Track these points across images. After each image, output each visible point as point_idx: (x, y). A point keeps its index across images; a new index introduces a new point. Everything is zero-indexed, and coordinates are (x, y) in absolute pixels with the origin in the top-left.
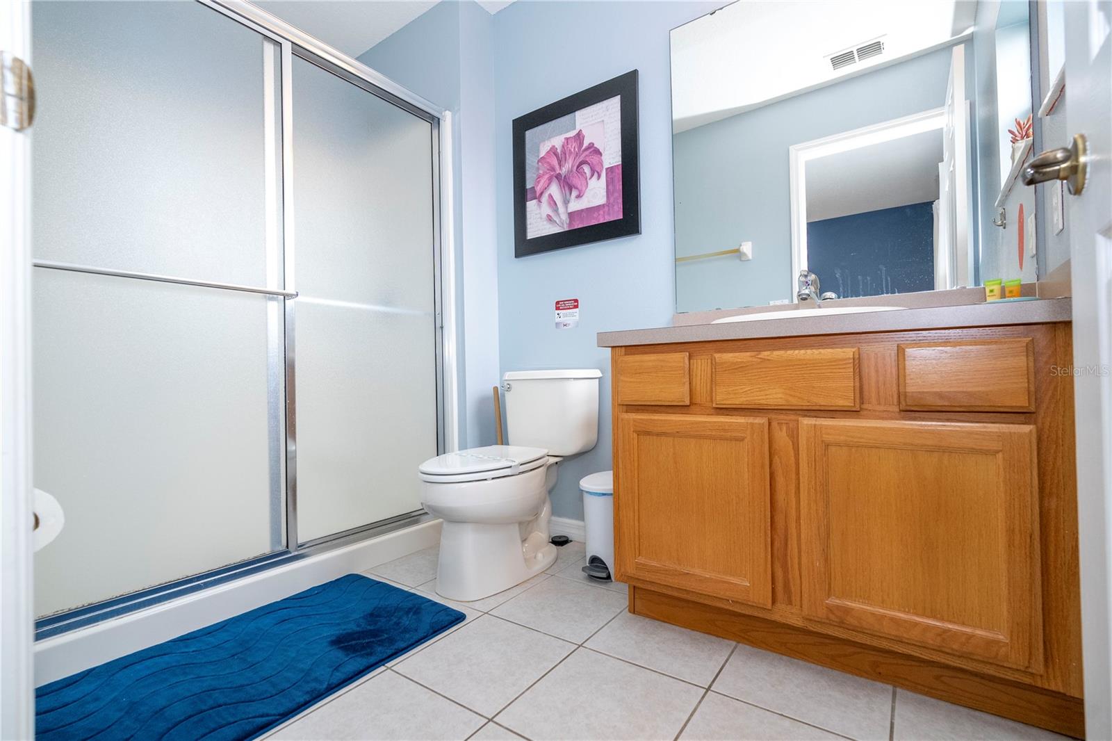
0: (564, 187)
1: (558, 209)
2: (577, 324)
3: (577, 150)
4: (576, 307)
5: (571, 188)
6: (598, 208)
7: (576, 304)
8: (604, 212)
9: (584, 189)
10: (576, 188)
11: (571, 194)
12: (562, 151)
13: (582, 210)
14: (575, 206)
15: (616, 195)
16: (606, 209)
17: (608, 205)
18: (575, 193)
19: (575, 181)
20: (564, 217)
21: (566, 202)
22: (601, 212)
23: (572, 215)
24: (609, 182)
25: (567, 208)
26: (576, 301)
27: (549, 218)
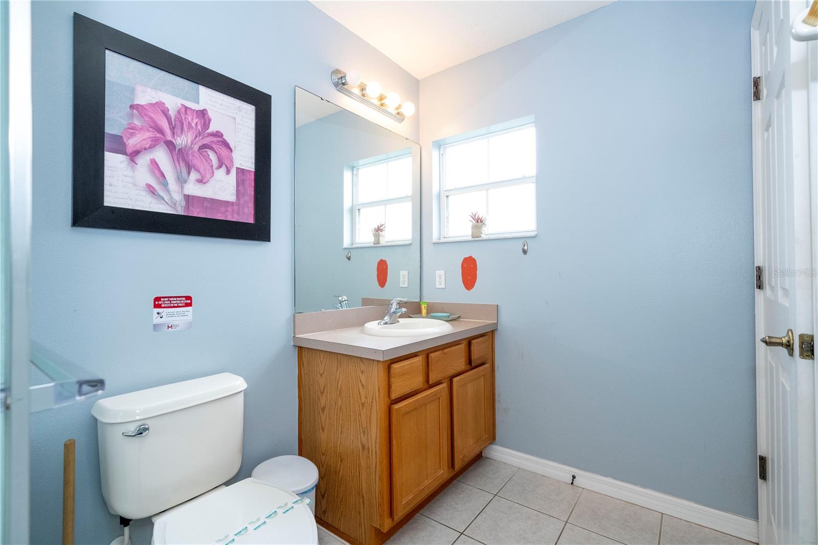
0: (179, 162)
1: (168, 184)
2: (190, 325)
3: (199, 127)
4: (190, 305)
5: (189, 168)
6: (227, 203)
7: (189, 301)
8: (233, 210)
9: (208, 176)
10: (198, 170)
11: (189, 173)
12: (176, 117)
13: (205, 199)
14: (193, 189)
15: (246, 198)
16: (235, 208)
17: (237, 203)
18: (194, 176)
19: (197, 161)
20: (178, 197)
21: (182, 181)
22: (229, 209)
23: (188, 199)
24: (240, 183)
25: (182, 187)
26: (189, 298)
27: (151, 190)
